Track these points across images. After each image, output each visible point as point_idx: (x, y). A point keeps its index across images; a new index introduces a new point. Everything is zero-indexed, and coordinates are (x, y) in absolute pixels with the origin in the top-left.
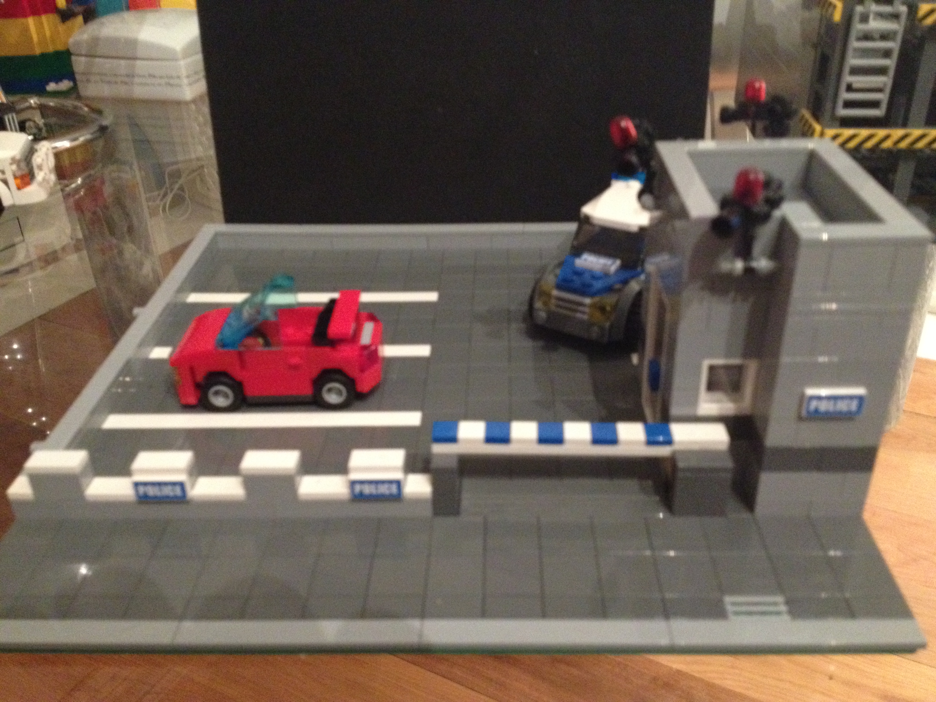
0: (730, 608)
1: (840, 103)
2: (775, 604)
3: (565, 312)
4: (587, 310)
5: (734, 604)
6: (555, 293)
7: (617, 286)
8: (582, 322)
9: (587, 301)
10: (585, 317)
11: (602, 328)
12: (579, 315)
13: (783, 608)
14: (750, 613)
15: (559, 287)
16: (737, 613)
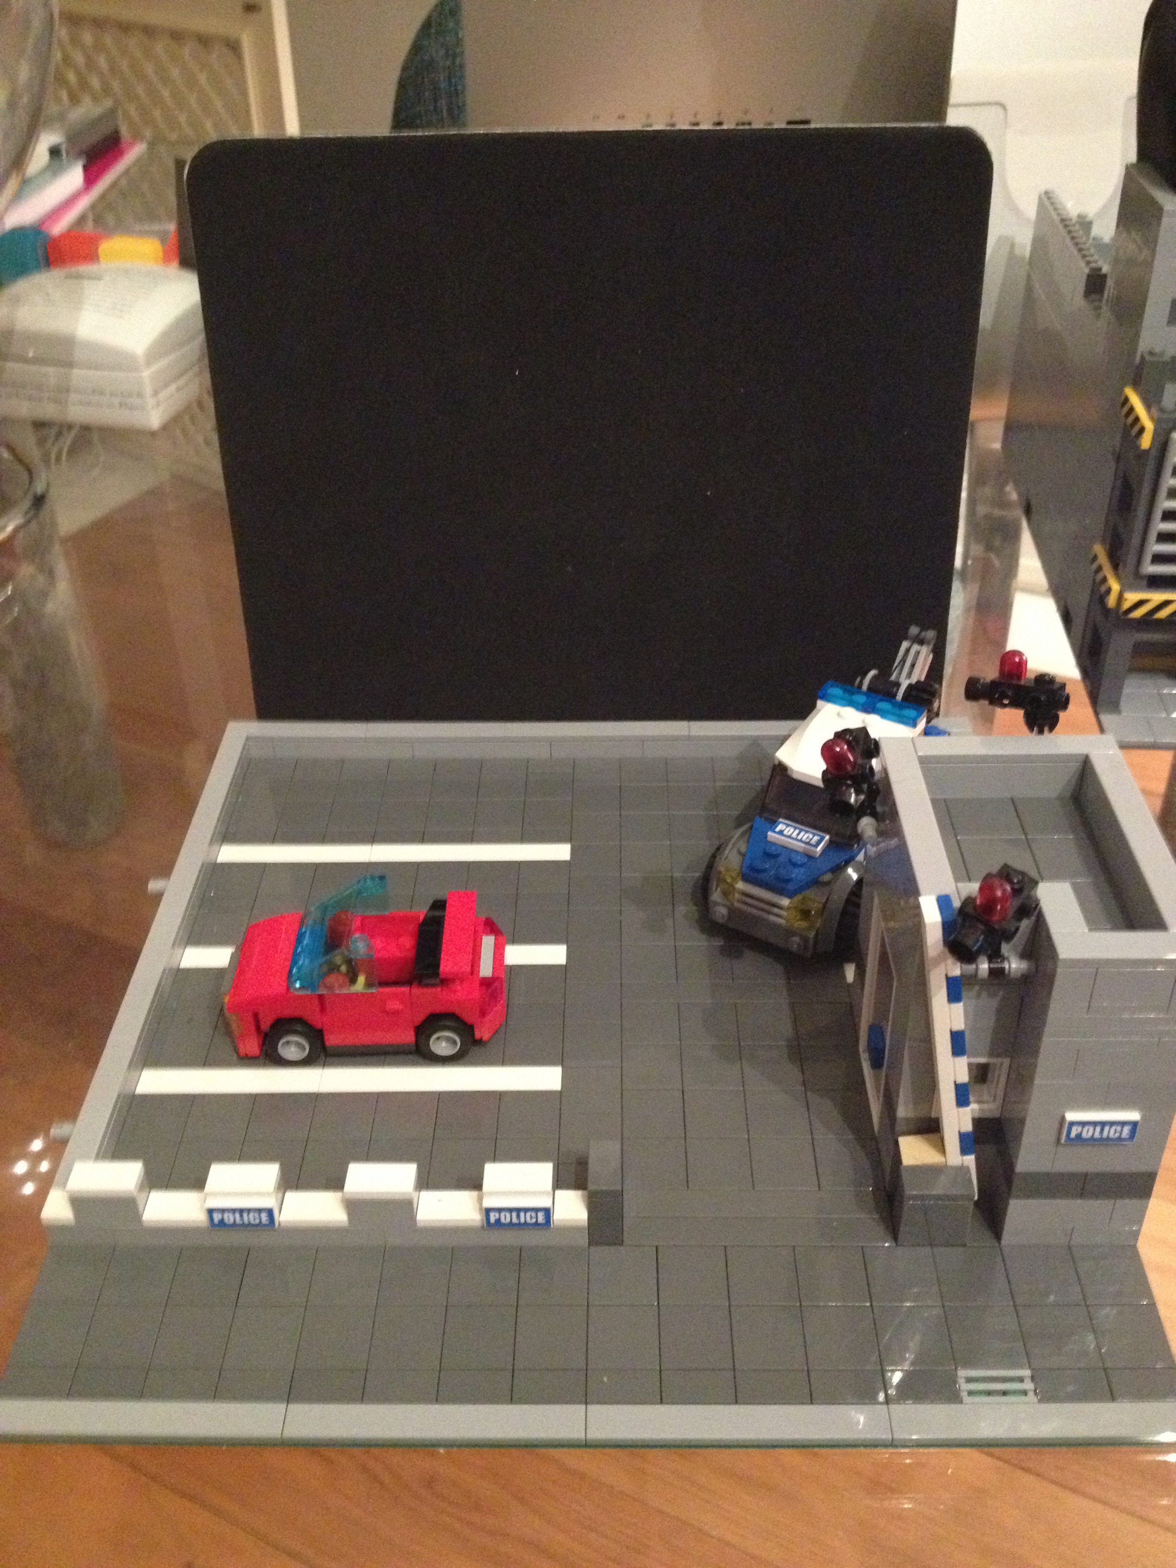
0: (965, 1387)
1: (1148, 558)
2: (1021, 1380)
3: (754, 911)
4: (784, 913)
5: (969, 1380)
6: (740, 885)
7: (827, 877)
8: (778, 926)
9: (785, 902)
10: (782, 921)
11: (805, 940)
12: (772, 918)
13: (1029, 1385)
14: (989, 1393)
15: (746, 879)
16: (971, 1393)
